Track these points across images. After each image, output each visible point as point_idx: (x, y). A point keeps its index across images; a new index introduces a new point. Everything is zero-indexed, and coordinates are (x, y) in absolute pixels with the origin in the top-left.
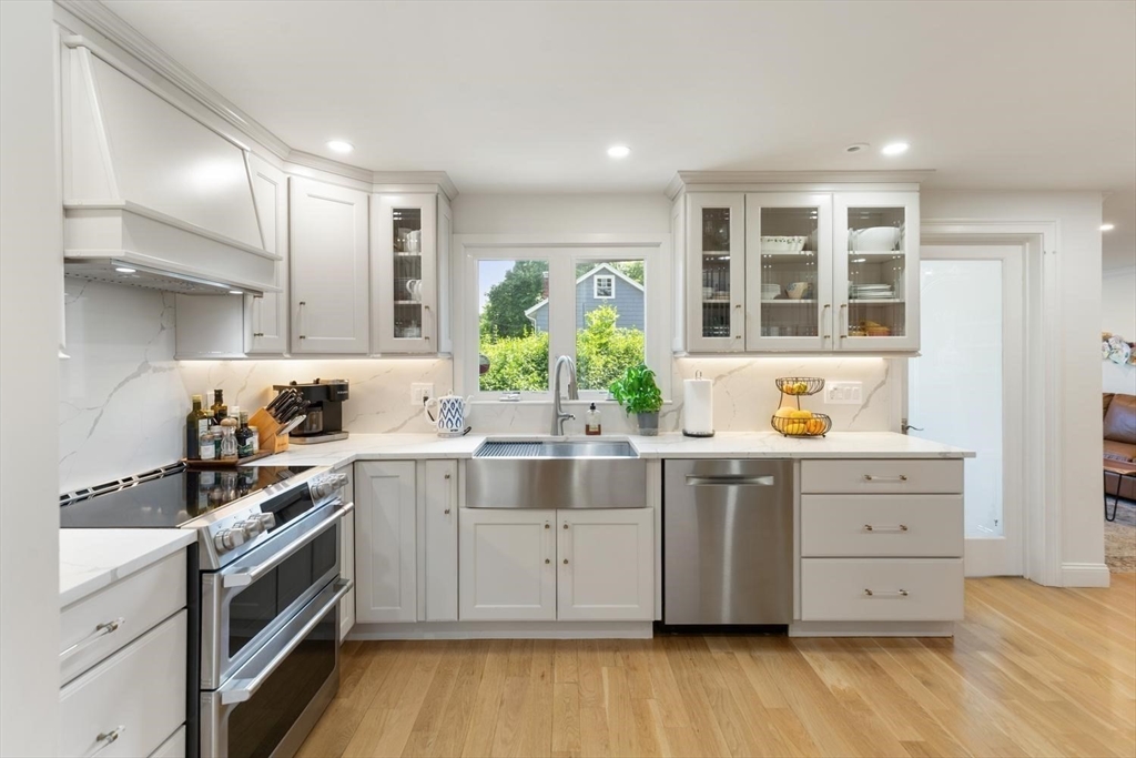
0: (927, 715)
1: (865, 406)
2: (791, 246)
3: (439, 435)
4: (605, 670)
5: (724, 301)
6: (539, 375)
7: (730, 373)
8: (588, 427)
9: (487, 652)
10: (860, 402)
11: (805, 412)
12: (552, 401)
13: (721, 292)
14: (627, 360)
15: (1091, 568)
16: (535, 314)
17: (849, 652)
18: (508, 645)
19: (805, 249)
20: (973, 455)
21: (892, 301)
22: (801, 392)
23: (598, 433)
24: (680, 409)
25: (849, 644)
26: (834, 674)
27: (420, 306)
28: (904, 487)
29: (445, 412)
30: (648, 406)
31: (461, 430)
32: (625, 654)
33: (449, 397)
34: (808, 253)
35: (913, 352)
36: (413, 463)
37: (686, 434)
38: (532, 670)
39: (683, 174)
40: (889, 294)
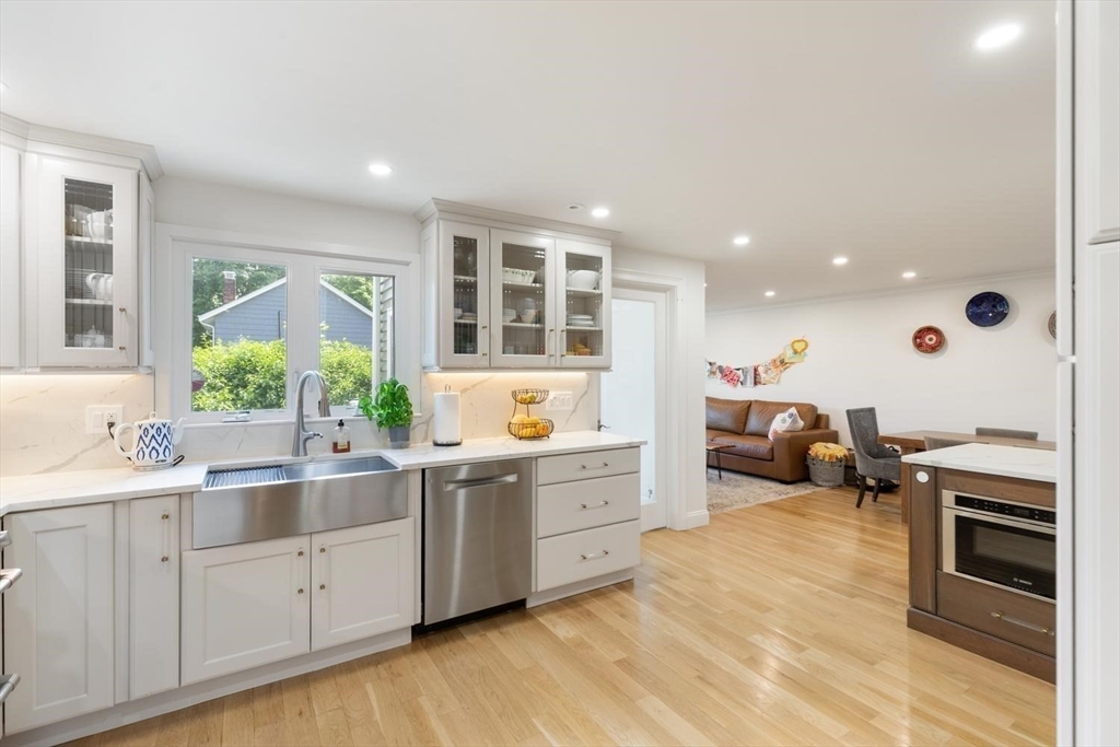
0: (624, 637)
1: (574, 411)
2: (524, 278)
3: (137, 469)
4: (369, 687)
5: (473, 322)
6: (231, 392)
7: (473, 386)
8: (335, 445)
9: (223, 711)
10: (571, 408)
11: (534, 418)
12: (294, 419)
13: (467, 314)
14: (342, 375)
15: (699, 514)
16: (213, 321)
17: (571, 608)
18: (248, 697)
19: (535, 281)
20: (646, 443)
21: (593, 328)
22: (532, 401)
23: (348, 450)
24: (429, 421)
25: (570, 602)
26: (563, 628)
27: (111, 308)
28: (606, 471)
29: (147, 440)
30: (401, 419)
31: (170, 460)
32: (386, 665)
33: (152, 420)
34: (538, 285)
35: (607, 369)
36: (110, 505)
37: (436, 444)
38: (286, 712)
39: (437, 201)
40: (591, 323)
